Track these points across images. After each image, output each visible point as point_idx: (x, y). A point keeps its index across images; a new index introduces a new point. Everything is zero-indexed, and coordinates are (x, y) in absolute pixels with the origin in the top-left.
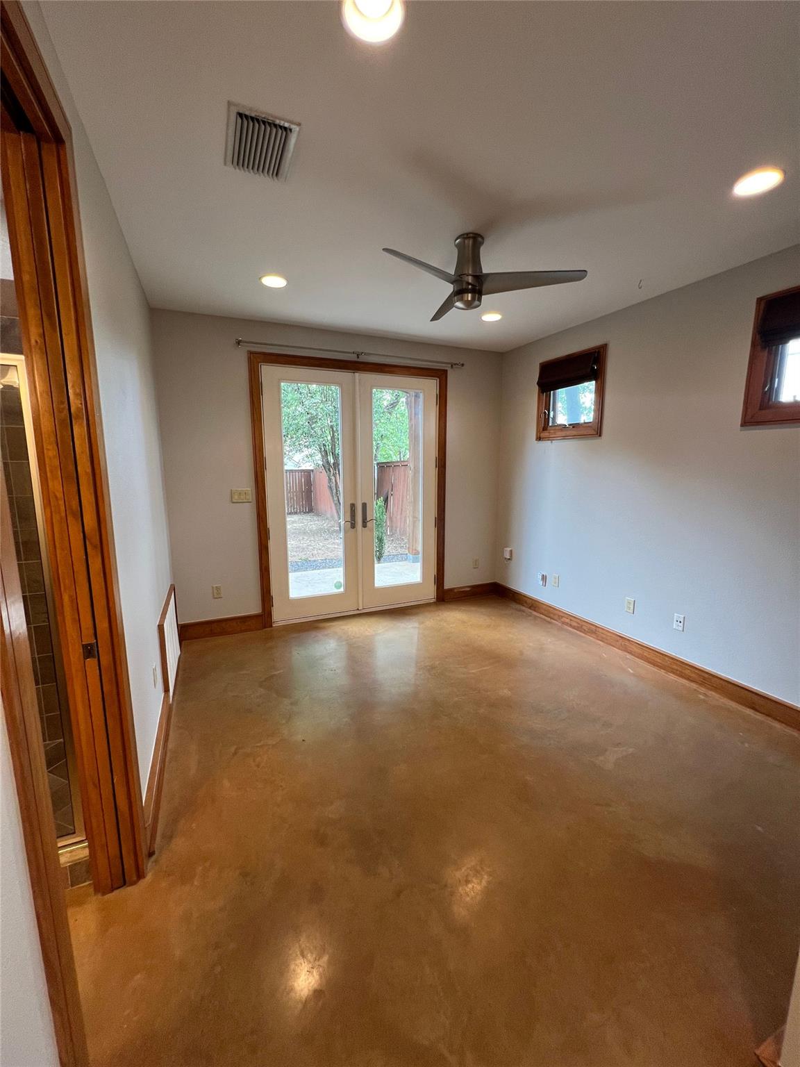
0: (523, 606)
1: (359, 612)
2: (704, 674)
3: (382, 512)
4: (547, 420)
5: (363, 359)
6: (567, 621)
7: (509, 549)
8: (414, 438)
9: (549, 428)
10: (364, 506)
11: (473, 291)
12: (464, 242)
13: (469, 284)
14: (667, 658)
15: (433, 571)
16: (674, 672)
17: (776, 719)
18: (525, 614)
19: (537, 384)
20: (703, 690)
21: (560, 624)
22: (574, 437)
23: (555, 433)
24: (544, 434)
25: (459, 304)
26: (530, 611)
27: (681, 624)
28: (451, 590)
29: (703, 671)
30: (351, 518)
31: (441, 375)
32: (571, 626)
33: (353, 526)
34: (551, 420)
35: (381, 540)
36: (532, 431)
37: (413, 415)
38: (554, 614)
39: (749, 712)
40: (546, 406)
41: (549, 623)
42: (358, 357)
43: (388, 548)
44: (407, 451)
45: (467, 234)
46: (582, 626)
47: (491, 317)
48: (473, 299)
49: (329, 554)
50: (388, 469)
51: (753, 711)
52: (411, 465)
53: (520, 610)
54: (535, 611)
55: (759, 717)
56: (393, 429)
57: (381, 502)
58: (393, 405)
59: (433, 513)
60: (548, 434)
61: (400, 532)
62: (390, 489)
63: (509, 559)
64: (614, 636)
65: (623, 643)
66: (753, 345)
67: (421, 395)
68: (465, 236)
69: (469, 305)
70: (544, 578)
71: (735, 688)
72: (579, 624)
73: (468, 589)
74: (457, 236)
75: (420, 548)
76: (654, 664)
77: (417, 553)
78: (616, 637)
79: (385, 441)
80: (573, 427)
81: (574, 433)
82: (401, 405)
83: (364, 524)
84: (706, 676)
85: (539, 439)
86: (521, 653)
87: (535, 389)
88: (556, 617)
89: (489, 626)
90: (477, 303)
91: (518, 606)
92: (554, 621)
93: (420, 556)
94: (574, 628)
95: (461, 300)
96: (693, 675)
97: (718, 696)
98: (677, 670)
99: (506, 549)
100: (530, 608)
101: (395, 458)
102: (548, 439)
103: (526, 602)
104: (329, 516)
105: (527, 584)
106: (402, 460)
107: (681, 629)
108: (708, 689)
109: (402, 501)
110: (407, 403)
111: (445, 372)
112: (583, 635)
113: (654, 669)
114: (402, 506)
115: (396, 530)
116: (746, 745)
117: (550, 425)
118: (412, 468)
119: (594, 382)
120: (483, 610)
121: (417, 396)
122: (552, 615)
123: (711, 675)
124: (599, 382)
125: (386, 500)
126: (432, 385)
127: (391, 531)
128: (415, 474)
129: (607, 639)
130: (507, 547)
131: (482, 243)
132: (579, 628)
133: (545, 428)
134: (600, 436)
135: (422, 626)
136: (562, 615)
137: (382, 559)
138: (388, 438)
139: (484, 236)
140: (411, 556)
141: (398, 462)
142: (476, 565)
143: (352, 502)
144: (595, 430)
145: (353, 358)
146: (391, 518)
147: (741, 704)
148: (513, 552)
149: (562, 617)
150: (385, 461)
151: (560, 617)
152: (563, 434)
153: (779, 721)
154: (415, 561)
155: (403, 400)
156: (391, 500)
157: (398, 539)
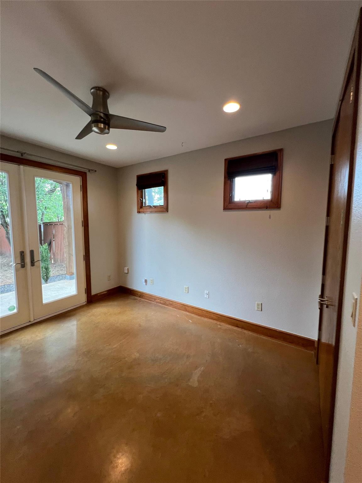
0: (136, 296)
1: (30, 323)
2: (218, 316)
3: (47, 252)
4: (142, 203)
5: (25, 157)
6: (159, 301)
7: (126, 268)
8: (67, 209)
9: (143, 207)
10: (32, 252)
11: (104, 123)
12: (97, 92)
13: (101, 117)
14: (204, 312)
15: (84, 286)
16: (206, 317)
17: (245, 329)
18: (137, 301)
19: (136, 185)
20: (219, 323)
21: (155, 303)
22: (156, 212)
23: (146, 210)
24: (141, 210)
25: (95, 129)
26: (140, 298)
27: (208, 295)
28: (96, 295)
29: (218, 314)
30: (21, 260)
31: (83, 175)
32: (160, 303)
33: (23, 266)
34: (144, 203)
35: (47, 269)
36: (135, 209)
37: (66, 196)
38: (152, 298)
39: (236, 328)
40: (141, 197)
41: (150, 303)
42: (22, 156)
43: (53, 272)
44: (62, 216)
45: (99, 88)
46: (166, 302)
47: (112, 147)
48: (105, 128)
49: (8, 280)
50: (51, 226)
51: (237, 328)
52: (66, 224)
53: (135, 299)
54: (142, 298)
55: (240, 330)
56: (53, 204)
57: (45, 246)
58: (52, 191)
59: (82, 253)
60: (143, 210)
61: (60, 260)
62: (52, 238)
63: (127, 273)
64: (180, 305)
65: (185, 308)
66: (225, 178)
67: (71, 185)
68: (97, 88)
69: (102, 131)
70: (146, 281)
71: (230, 319)
72: (164, 301)
73: (105, 293)
74: (92, 87)
75: (74, 270)
76: (199, 315)
77: (73, 274)
78: (182, 305)
79: (48, 210)
80: (155, 207)
81: (156, 210)
82: (58, 191)
83: (33, 263)
84: (219, 316)
85: (139, 212)
86: (140, 326)
87: (135, 188)
88: (153, 300)
89: (120, 313)
90: (107, 131)
91: (133, 297)
92: (152, 302)
93: (75, 276)
94: (162, 304)
95: (97, 127)
96: (214, 317)
97: (224, 324)
98: (208, 316)
99: (125, 268)
100: (140, 297)
101: (55, 220)
102: (143, 212)
103: (137, 295)
104: (7, 255)
105: (138, 285)
106: (60, 221)
107: (208, 297)
108: (220, 322)
109: (61, 244)
110: (61, 190)
111: (85, 173)
112: (167, 307)
113: (199, 317)
114: (61, 246)
115: (57, 260)
116: (240, 346)
117: (144, 205)
118: (67, 226)
119: (163, 187)
120: (115, 303)
121: (67, 186)
122: (151, 299)
123: (221, 315)
124: (165, 187)
125: (50, 244)
126: (78, 180)
127: (54, 261)
128: (68, 229)
129: (178, 307)
130: (125, 267)
131: (108, 97)
132: (164, 304)
133: (141, 206)
134: (168, 212)
135: (79, 323)
136: (156, 298)
137: (49, 280)
138: (49, 209)
139: (109, 92)
140: (68, 277)
141: (57, 222)
142: (109, 278)
143: (22, 250)
144: (164, 209)
145: (18, 155)
146: (54, 254)
147: (233, 326)
148: (129, 269)
149: (156, 299)
150: (48, 221)
151: (155, 299)
152: (151, 210)
153: (247, 330)
154: (71, 279)
155: (59, 189)
156: (54, 244)
157: (59, 265)
